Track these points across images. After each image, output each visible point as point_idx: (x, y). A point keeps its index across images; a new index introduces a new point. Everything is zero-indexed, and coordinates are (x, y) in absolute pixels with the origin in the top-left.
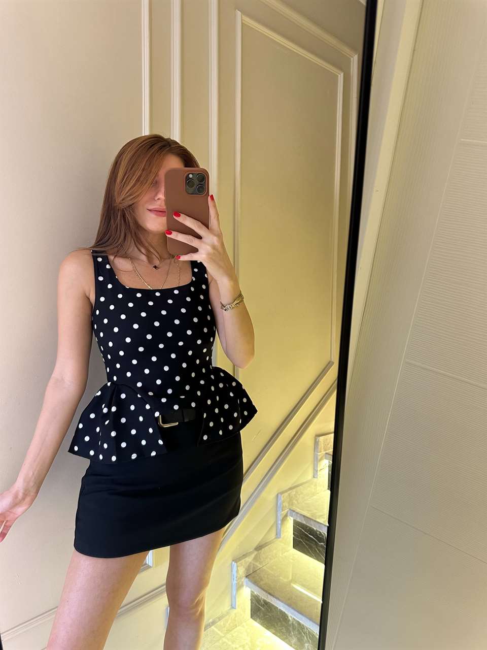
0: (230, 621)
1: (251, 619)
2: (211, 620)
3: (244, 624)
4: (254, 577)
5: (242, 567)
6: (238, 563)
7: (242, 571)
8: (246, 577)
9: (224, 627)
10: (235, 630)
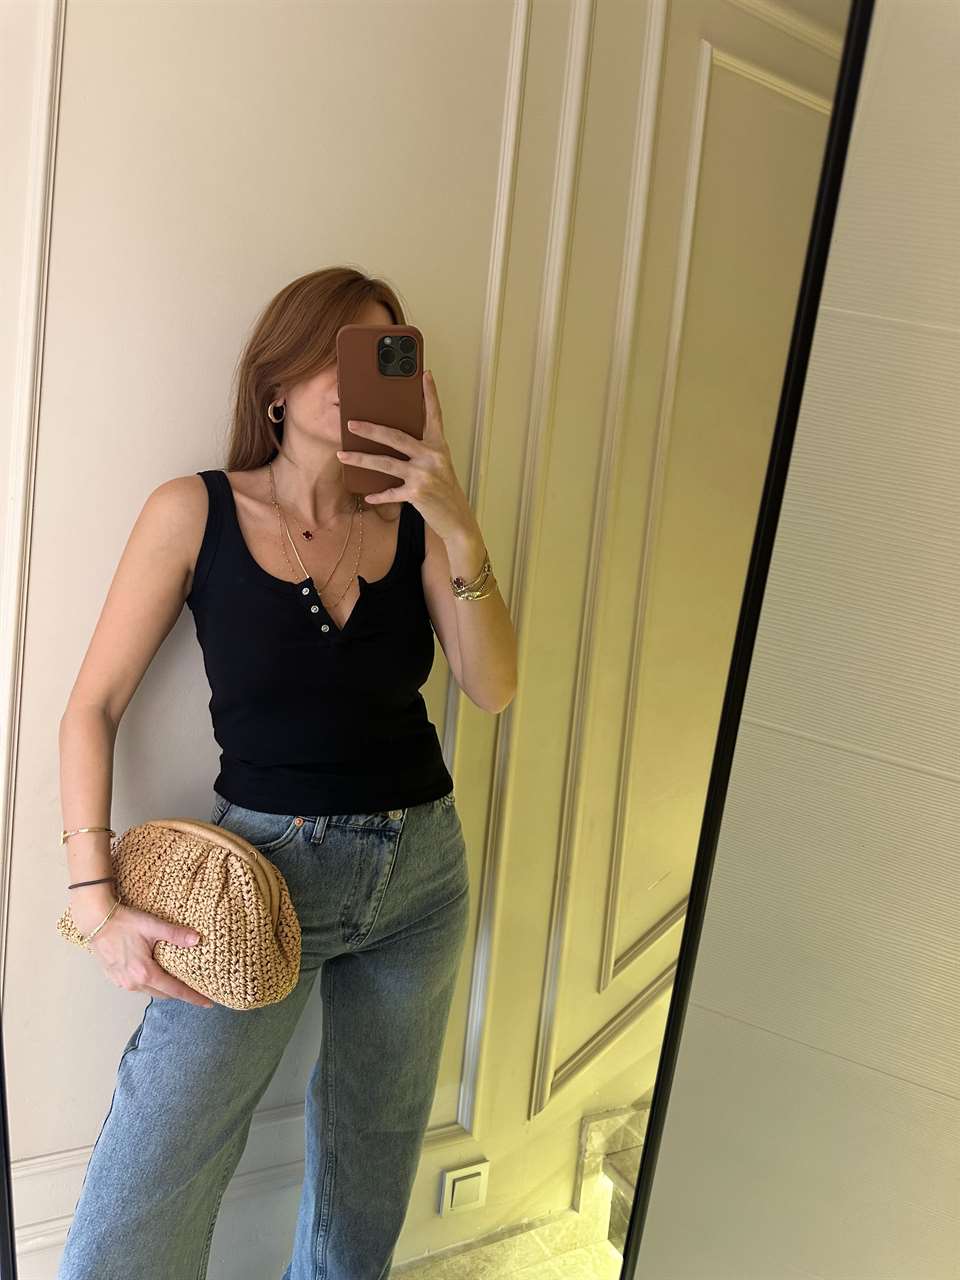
0: (564, 1232)
1: (608, 1242)
2: (525, 1221)
3: (590, 1246)
4: (622, 1160)
5: (601, 1134)
6: (593, 1125)
7: (597, 1141)
8: (608, 1155)
9: (551, 1241)
10: (571, 1253)
